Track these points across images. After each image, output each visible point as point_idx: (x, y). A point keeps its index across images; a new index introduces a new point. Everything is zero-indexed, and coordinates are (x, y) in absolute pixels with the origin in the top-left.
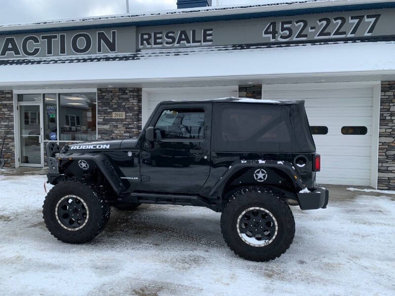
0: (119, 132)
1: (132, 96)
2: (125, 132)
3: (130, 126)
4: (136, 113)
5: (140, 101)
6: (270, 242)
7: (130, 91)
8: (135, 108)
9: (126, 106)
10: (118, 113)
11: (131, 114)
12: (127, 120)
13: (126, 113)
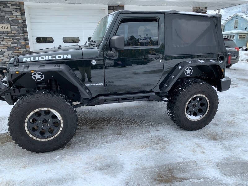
0: (6, 43)
1: (14, 10)
2: (12, 43)
3: (16, 37)
4: (21, 25)
5: (23, 14)
6: (204, 116)
7: (12, 5)
8: (19, 21)
9: (10, 19)
10: (3, 25)
11: (17, 27)
12: (12, 32)
13: (11, 26)
